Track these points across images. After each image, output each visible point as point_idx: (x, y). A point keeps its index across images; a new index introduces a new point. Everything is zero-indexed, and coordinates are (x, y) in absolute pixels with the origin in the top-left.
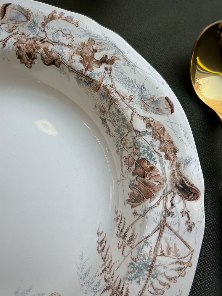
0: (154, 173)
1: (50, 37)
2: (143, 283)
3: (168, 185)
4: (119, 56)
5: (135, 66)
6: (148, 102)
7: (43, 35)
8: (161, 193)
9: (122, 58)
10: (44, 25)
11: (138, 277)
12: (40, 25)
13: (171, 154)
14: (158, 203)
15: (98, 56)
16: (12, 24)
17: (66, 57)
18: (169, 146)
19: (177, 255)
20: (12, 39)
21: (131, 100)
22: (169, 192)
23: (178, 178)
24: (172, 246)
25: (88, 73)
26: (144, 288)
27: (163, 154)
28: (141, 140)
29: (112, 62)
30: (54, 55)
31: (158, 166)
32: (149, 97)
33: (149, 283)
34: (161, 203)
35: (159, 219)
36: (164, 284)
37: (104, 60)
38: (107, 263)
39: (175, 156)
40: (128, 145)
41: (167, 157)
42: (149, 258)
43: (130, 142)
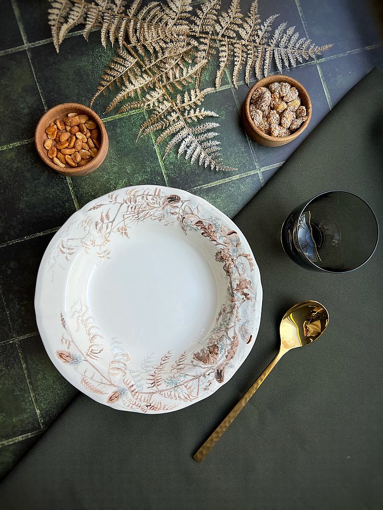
0: (215, 356)
1: (237, 262)
2: (168, 387)
3: (215, 366)
4: (253, 300)
5: (254, 310)
6: (243, 329)
7: (235, 258)
8: (210, 366)
9: (253, 302)
10: (240, 255)
11: (169, 384)
12: (238, 253)
13: (229, 357)
14: (205, 368)
15: (245, 291)
16: (228, 241)
17: (233, 277)
18: (232, 353)
19: (191, 393)
20: (222, 246)
21: (238, 321)
22: (213, 369)
23: (222, 368)
24: (193, 388)
25: (235, 292)
26: (167, 390)
27: (227, 354)
28: (225, 339)
29: (248, 299)
30: (230, 270)
31: (220, 356)
32: (246, 328)
33: (170, 390)
34: (206, 369)
35: (199, 373)
36: (175, 396)
37: (246, 295)
38: (161, 367)
39: (230, 359)
40: (218, 335)
41: (227, 357)
42: (180, 382)
43: (220, 335)
